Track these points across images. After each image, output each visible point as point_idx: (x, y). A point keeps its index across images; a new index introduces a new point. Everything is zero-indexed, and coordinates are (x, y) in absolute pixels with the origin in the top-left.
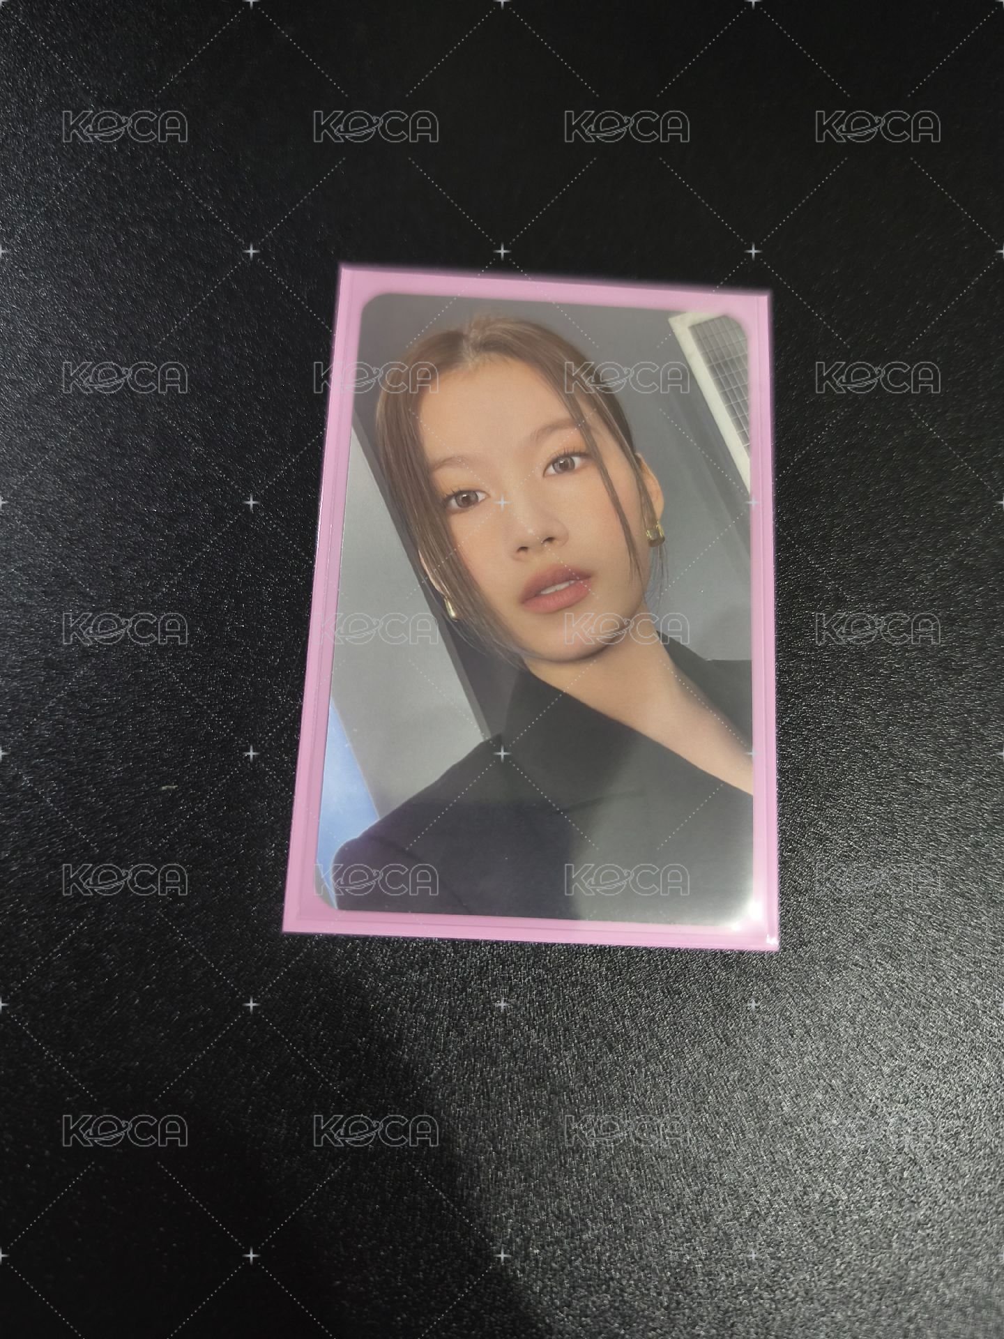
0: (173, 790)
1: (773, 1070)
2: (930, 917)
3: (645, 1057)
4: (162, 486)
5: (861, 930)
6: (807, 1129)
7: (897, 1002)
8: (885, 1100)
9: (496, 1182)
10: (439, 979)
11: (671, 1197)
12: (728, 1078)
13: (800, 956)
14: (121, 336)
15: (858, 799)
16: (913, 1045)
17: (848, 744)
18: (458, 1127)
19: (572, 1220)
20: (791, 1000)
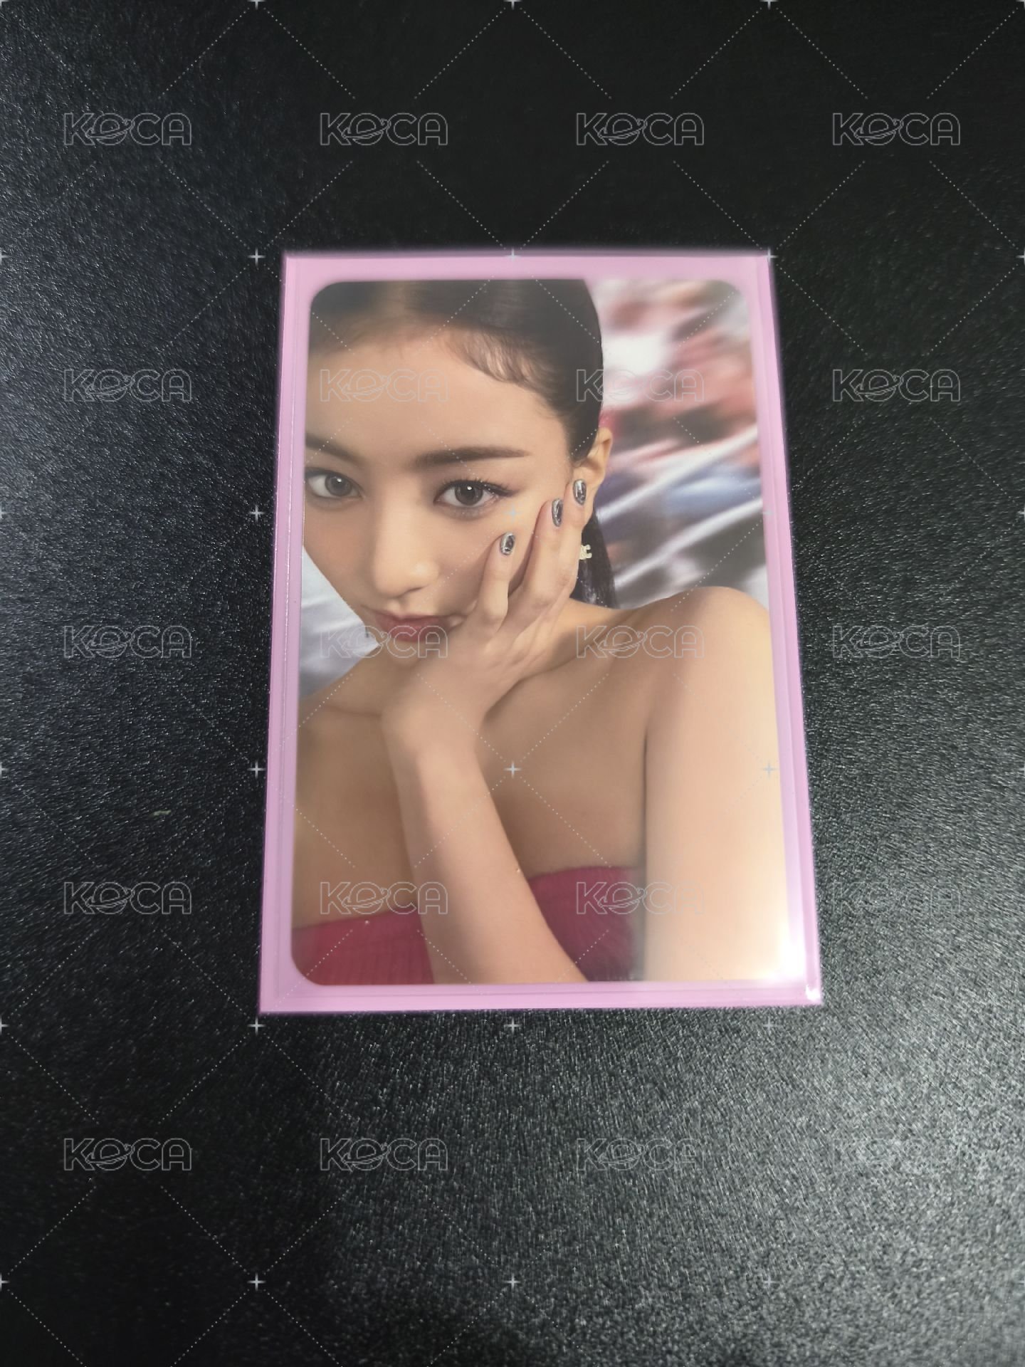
0: (167, 816)
1: (846, 1115)
2: (1019, 937)
3: (702, 1103)
4: (146, 477)
5: (942, 954)
6: (886, 1180)
7: (984, 1035)
8: (973, 1146)
9: (536, 1245)
10: (467, 1021)
11: (733, 1259)
12: (795, 1125)
13: (873, 986)
14: (98, 313)
15: (936, 807)
16: (1003, 1083)
17: (923, 744)
18: (492, 1186)
19: (623, 1288)
20: (864, 1035)
